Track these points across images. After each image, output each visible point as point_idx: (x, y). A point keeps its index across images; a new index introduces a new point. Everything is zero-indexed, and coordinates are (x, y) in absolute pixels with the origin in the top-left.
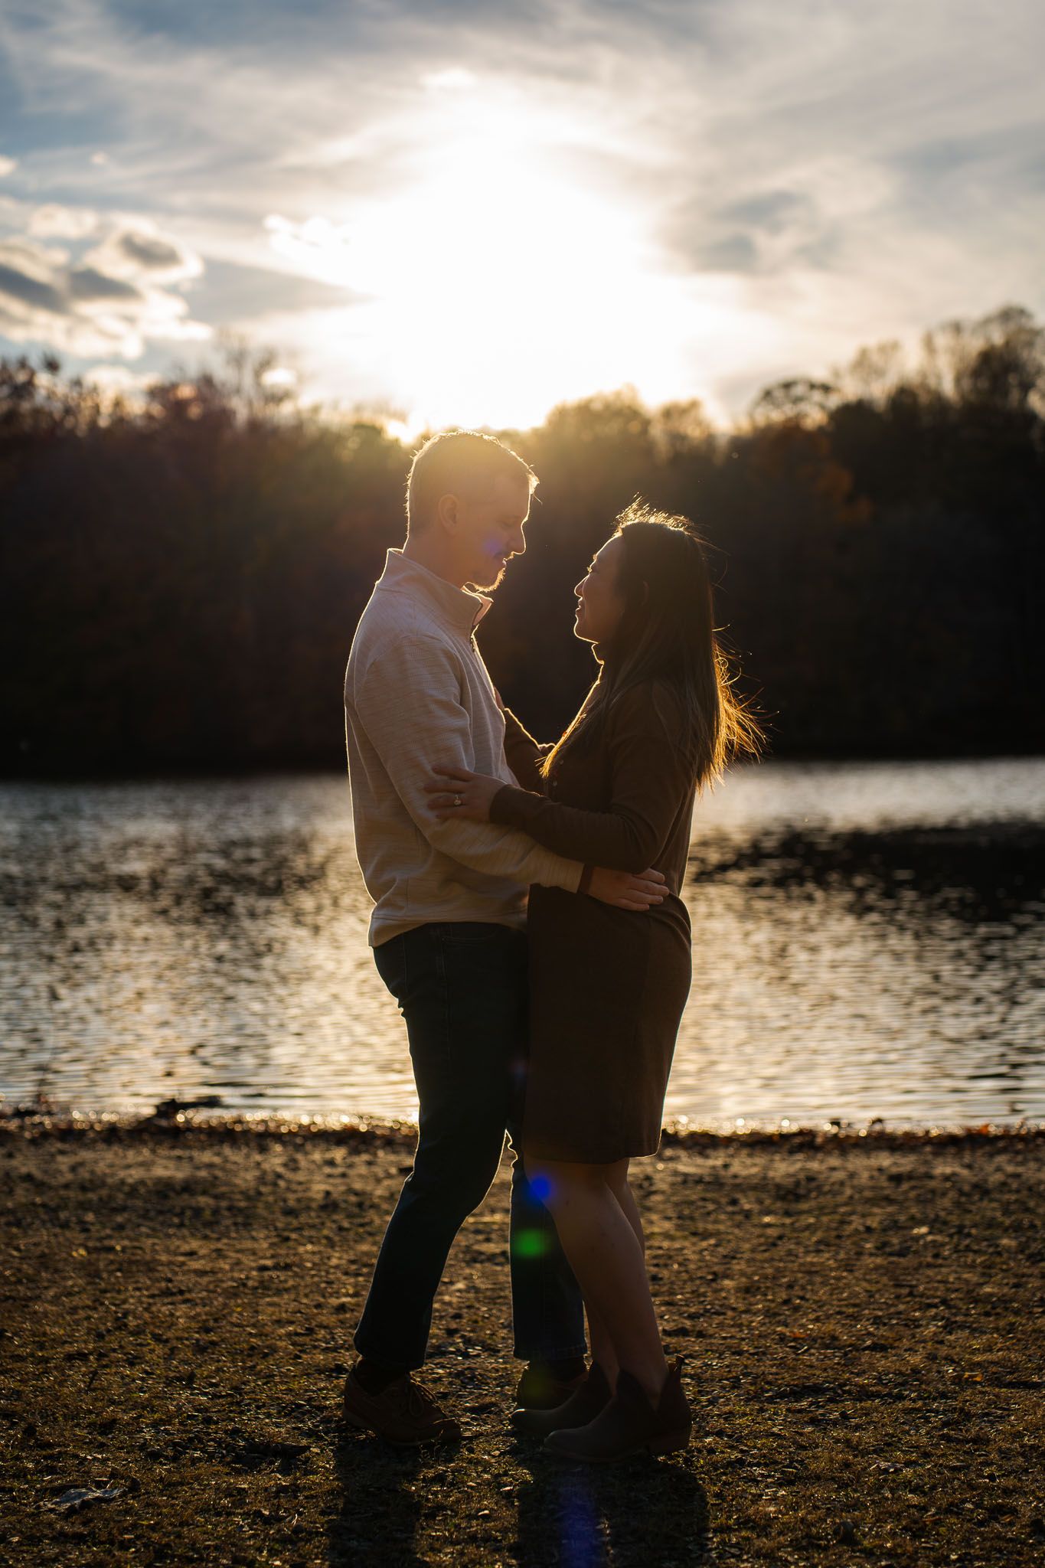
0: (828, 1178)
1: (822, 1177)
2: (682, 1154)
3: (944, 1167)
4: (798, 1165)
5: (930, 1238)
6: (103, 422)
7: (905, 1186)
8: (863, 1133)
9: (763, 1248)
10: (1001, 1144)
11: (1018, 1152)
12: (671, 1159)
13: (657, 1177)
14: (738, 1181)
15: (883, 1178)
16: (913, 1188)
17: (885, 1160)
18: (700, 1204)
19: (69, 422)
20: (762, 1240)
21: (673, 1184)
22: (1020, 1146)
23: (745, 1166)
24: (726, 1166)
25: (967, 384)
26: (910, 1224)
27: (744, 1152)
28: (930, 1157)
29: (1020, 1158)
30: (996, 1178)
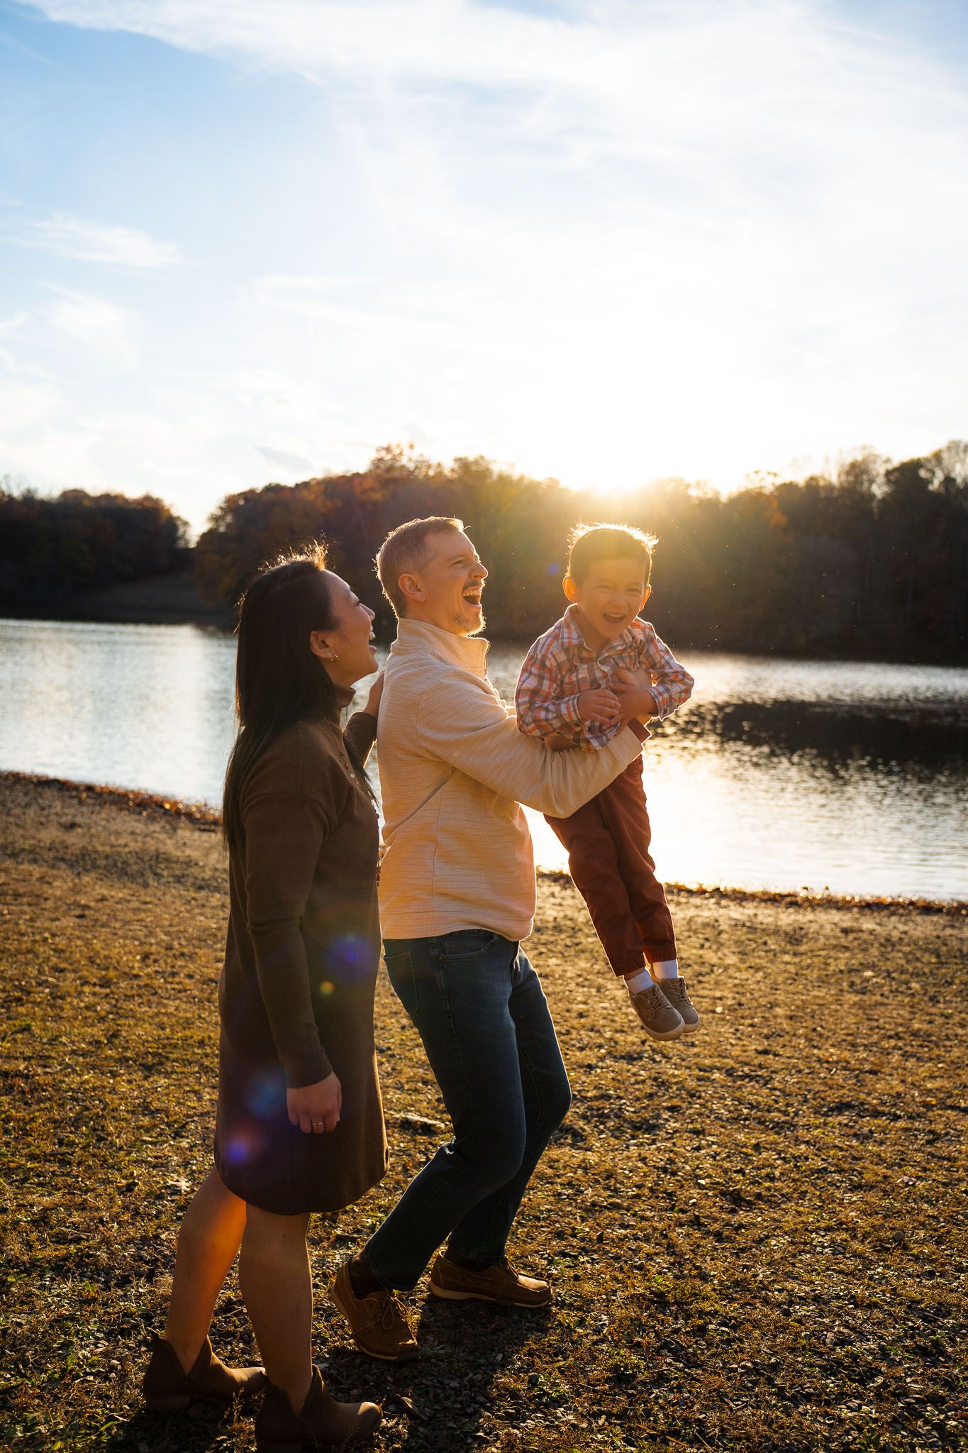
0: (809, 928)
1: (806, 926)
2: (731, 904)
3: (868, 924)
4: (792, 917)
5: (875, 980)
6: (431, 473)
7: (851, 937)
8: (818, 897)
9: (790, 981)
10: (892, 909)
11: (902, 915)
12: (725, 907)
13: (721, 920)
14: (764, 926)
15: (838, 930)
16: (855, 939)
17: (835, 916)
18: (748, 942)
19: (417, 473)
20: (786, 975)
21: (730, 926)
22: (901, 911)
23: (766, 915)
24: (756, 915)
25: (843, 478)
26: (860, 967)
27: (763, 904)
28: (857, 916)
29: (903, 919)
30: (895, 934)
